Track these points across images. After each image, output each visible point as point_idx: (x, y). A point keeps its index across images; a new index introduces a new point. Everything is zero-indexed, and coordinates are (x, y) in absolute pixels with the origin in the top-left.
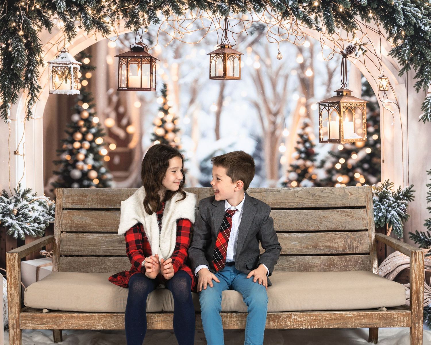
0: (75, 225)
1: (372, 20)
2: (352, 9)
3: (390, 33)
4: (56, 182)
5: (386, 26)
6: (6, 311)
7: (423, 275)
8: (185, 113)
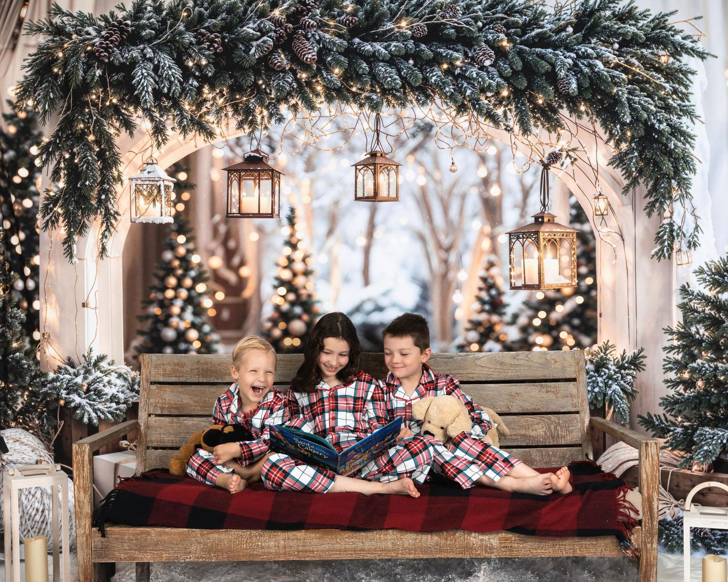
0: (167, 406)
1: (585, 116)
2: (555, 101)
3: (611, 133)
4: (141, 345)
5: (604, 124)
6: (72, 525)
7: (658, 475)
8: (321, 249)
